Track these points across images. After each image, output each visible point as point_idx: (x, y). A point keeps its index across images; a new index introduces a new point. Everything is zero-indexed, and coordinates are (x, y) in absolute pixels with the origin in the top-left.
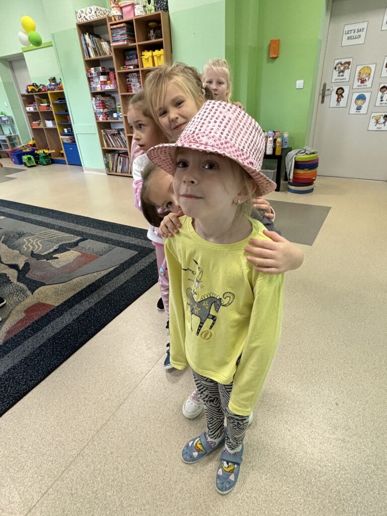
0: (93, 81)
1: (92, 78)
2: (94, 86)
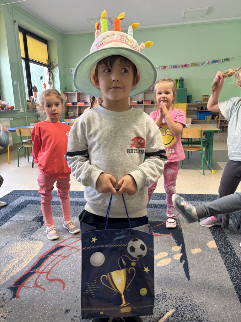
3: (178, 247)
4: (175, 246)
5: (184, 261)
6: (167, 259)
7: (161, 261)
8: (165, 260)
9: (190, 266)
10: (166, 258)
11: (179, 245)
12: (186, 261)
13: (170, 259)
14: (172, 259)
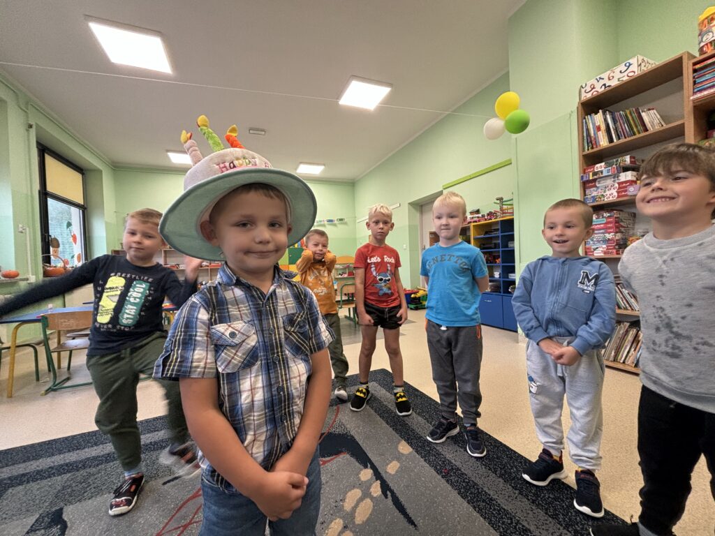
0: (595, 186)
1: (594, 180)
2: (594, 194)
3: (366, 470)
4: (361, 470)
5: (388, 493)
6: (364, 502)
7: (357, 511)
8: (362, 504)
9: (402, 499)
10: (361, 499)
11: (366, 467)
12: (392, 492)
13: (368, 500)
14: (372, 498)
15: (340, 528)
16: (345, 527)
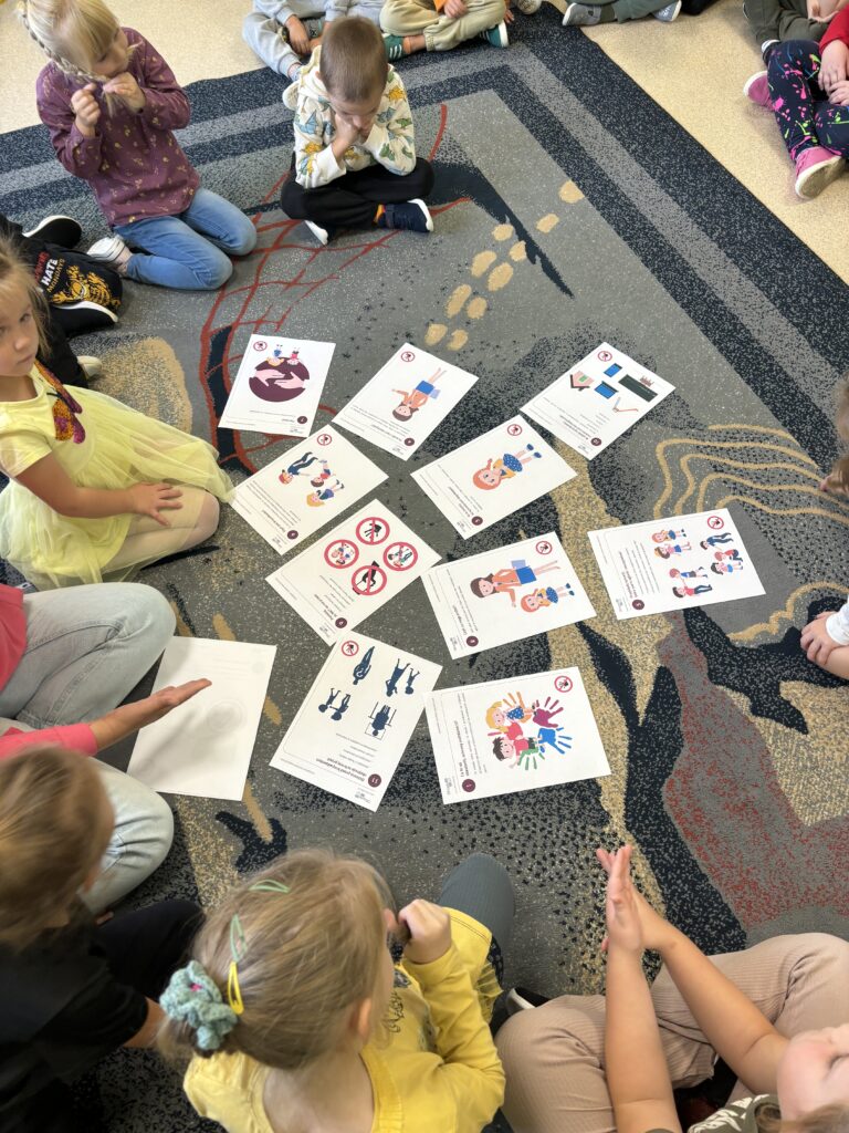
3: (503, 225)
4: (495, 225)
5: (538, 258)
6: (501, 266)
7: (491, 277)
8: (498, 270)
9: (557, 266)
10: (496, 264)
11: (503, 221)
12: (543, 257)
13: (506, 266)
14: (512, 263)
15: (468, 295)
16: (475, 294)
